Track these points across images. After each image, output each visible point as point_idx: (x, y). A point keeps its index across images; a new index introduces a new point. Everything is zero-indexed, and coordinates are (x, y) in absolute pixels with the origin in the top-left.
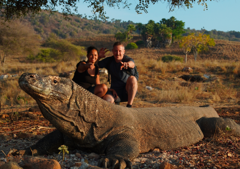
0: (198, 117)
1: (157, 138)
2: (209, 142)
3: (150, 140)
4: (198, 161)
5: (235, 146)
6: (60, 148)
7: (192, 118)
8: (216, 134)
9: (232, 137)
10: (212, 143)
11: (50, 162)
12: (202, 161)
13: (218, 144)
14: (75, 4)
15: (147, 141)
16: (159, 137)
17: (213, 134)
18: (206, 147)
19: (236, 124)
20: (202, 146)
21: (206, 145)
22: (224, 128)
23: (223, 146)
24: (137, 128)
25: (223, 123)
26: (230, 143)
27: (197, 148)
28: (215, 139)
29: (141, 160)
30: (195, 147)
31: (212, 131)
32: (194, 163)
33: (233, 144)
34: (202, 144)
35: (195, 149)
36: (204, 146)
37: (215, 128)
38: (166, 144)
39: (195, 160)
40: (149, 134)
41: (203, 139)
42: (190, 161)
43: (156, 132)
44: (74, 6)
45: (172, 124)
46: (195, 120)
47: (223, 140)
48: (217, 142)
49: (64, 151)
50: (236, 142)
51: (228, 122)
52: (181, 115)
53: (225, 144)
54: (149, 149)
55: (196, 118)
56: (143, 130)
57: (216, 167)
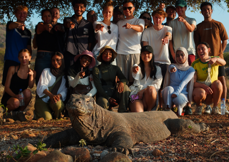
0: (165, 118)
1: (140, 134)
2: (176, 137)
3: (136, 135)
4: (176, 149)
5: (196, 140)
6: (80, 142)
7: (161, 119)
8: (180, 131)
9: (192, 133)
10: (179, 138)
11: (83, 150)
12: (179, 149)
13: (183, 138)
14: (30, 19)
15: (134, 136)
16: (142, 133)
17: (178, 131)
18: (175, 141)
19: (194, 124)
20: (172, 140)
21: (174, 139)
22: (186, 127)
23: (187, 140)
24: (128, 127)
25: (185, 123)
26: (192, 138)
27: (169, 142)
28: (180, 135)
29: (135, 150)
30: (167, 141)
31: (177, 129)
32: (174, 150)
33: (194, 138)
34: (172, 138)
35: (168, 142)
36: (174, 140)
37: (179, 127)
38: (146, 138)
39: (174, 148)
40: (135, 131)
41: (171, 135)
42: (171, 149)
43: (139, 129)
44: (29, 21)
45: (148, 124)
46: (163, 121)
47: (186, 135)
48: (182, 137)
49: (83, 143)
50: (196, 137)
51: (189, 122)
52: (153, 117)
53: (189, 139)
54: (136, 142)
55: (164, 119)
56: (131, 128)
57: (191, 152)
